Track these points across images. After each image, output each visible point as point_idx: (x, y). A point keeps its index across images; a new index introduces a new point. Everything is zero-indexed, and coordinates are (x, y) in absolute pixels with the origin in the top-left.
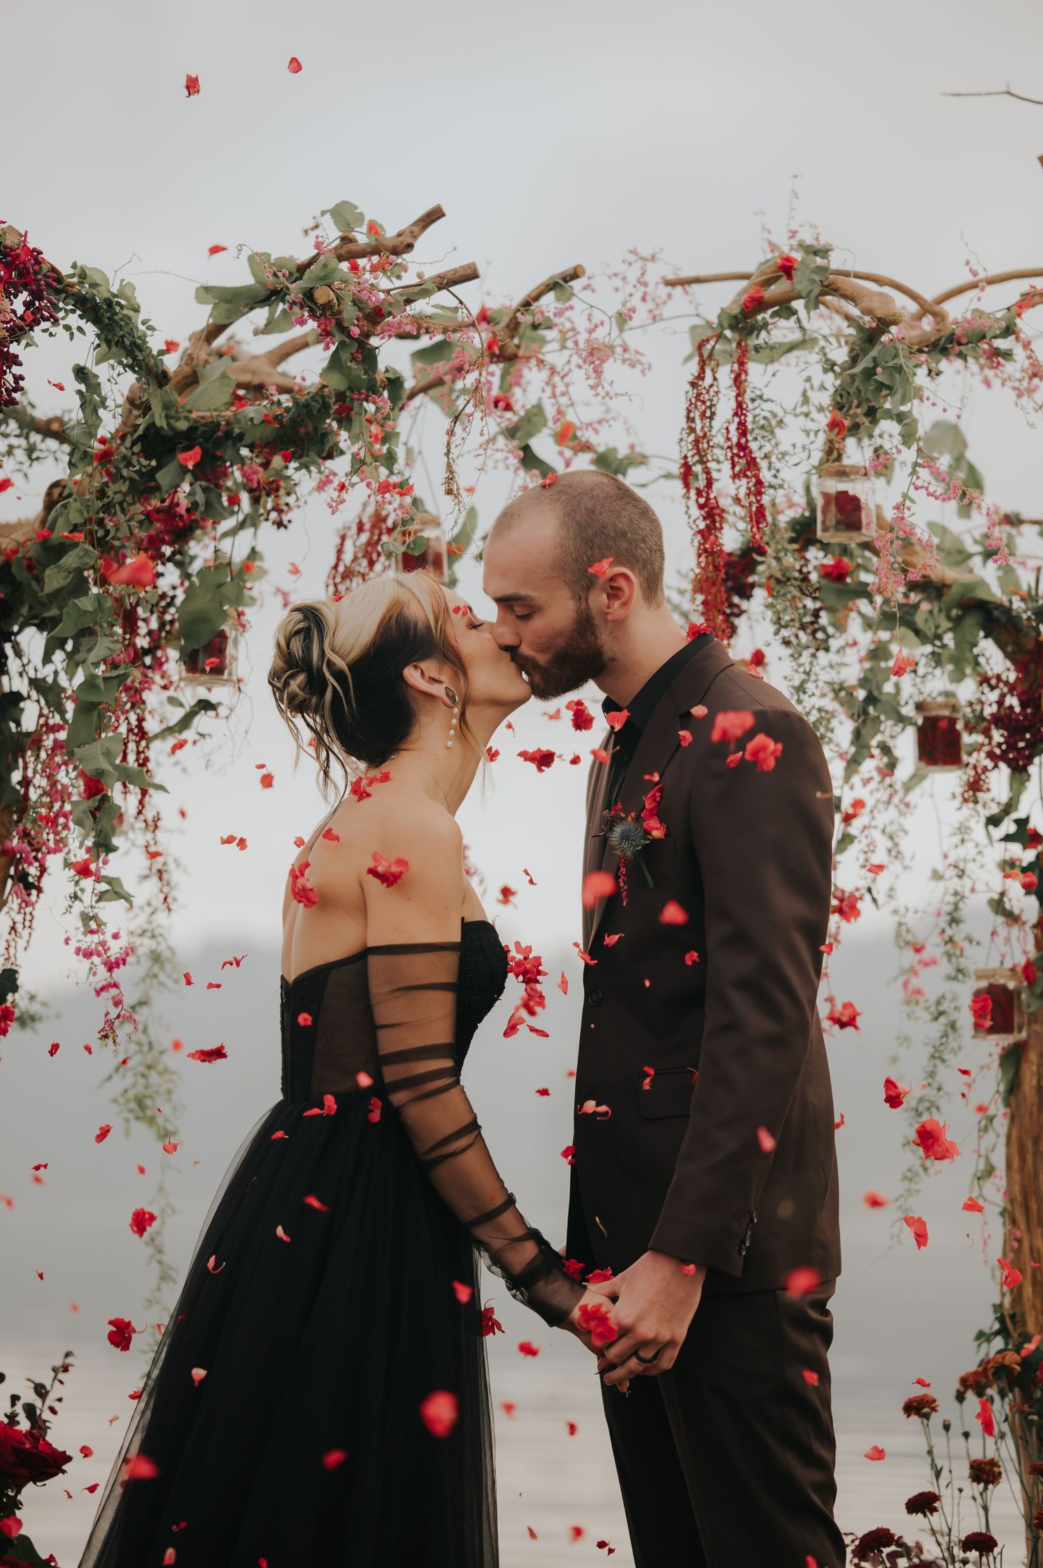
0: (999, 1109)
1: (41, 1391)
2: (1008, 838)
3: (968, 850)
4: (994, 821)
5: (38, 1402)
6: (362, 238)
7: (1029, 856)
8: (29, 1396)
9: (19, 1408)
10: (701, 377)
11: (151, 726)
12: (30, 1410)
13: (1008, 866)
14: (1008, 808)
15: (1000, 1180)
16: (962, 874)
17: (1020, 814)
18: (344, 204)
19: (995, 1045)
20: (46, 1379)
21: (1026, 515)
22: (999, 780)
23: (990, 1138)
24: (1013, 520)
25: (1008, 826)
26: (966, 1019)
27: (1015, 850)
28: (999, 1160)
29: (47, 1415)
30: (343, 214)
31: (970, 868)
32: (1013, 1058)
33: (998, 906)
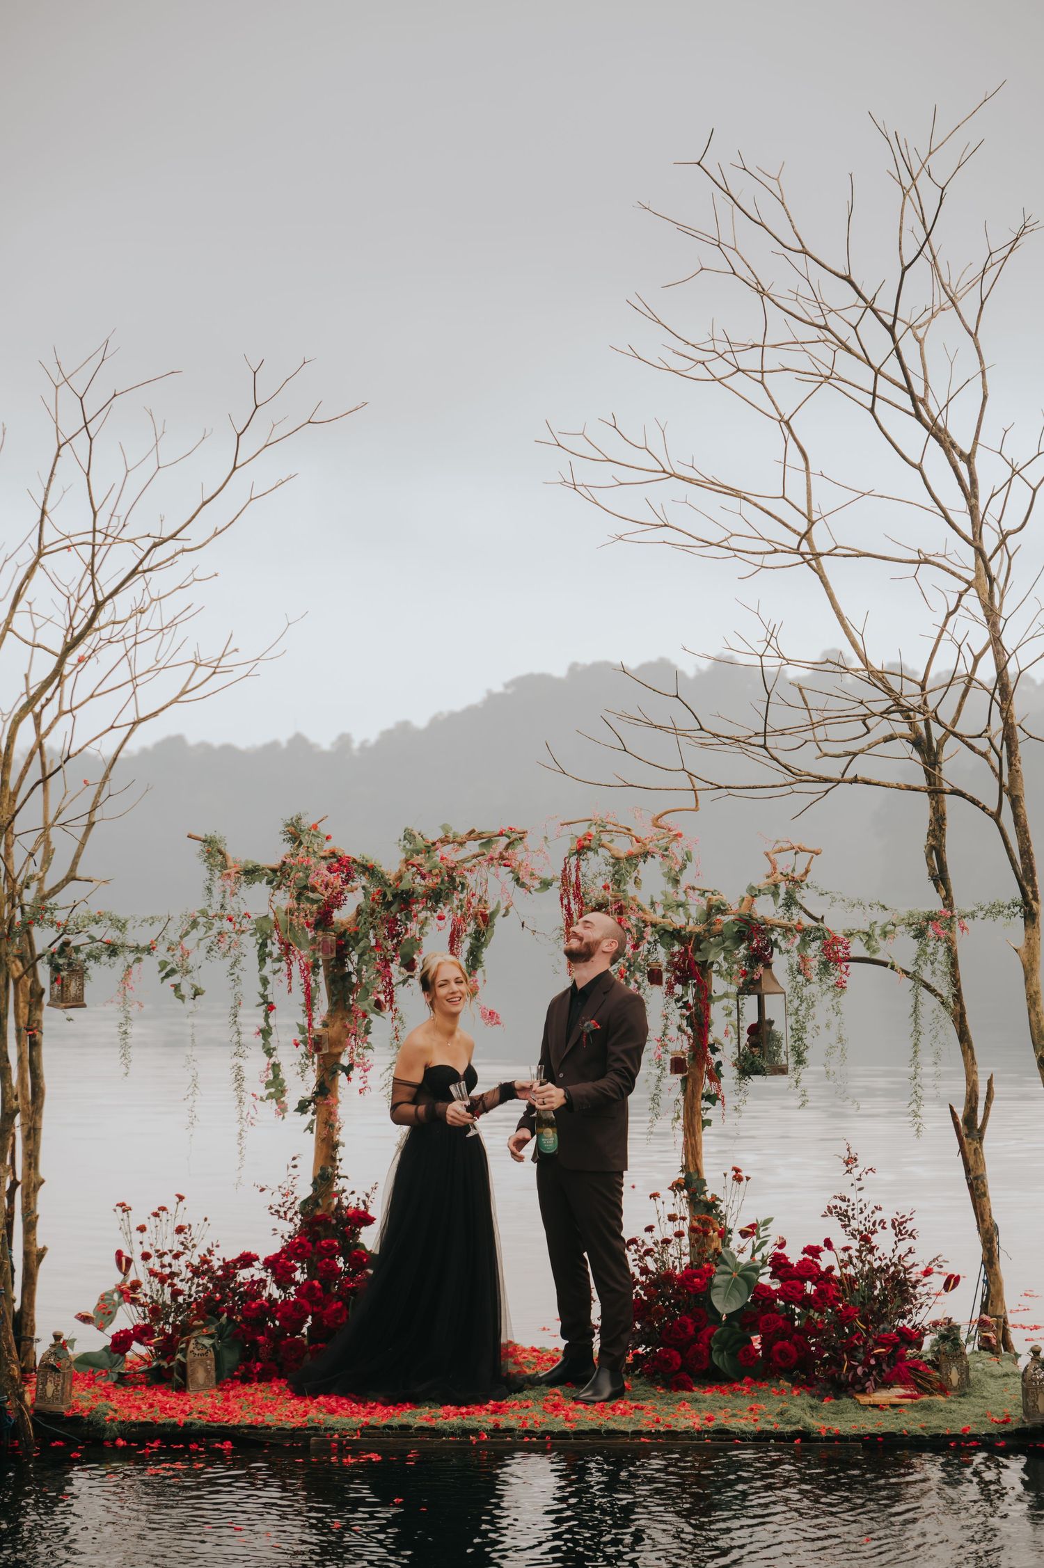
0: (681, 1097)
1: (367, 1195)
2: (681, 1008)
3: (670, 1010)
4: (677, 1000)
5: (366, 1199)
6: (451, 835)
7: (688, 1013)
8: (364, 1198)
9: (360, 1202)
10: (565, 869)
11: (394, 981)
12: (364, 1202)
13: (682, 1016)
14: (683, 996)
15: (681, 1121)
16: (667, 1019)
17: (685, 1000)
18: (444, 825)
19: (680, 1076)
20: (369, 1191)
21: (696, 887)
22: (678, 989)
23: (678, 1107)
24: (694, 889)
25: (680, 1004)
26: (668, 1066)
27: (684, 1011)
28: (681, 1114)
29: (369, 1204)
30: (445, 828)
31: (670, 1016)
32: (684, 1081)
33: (680, 1028)
